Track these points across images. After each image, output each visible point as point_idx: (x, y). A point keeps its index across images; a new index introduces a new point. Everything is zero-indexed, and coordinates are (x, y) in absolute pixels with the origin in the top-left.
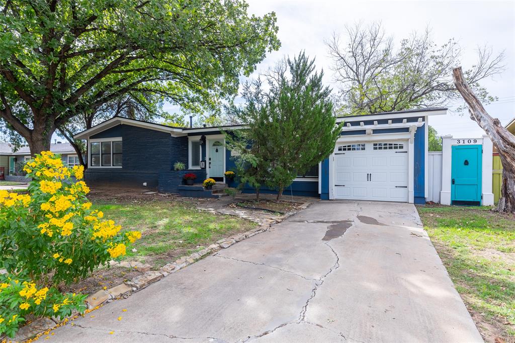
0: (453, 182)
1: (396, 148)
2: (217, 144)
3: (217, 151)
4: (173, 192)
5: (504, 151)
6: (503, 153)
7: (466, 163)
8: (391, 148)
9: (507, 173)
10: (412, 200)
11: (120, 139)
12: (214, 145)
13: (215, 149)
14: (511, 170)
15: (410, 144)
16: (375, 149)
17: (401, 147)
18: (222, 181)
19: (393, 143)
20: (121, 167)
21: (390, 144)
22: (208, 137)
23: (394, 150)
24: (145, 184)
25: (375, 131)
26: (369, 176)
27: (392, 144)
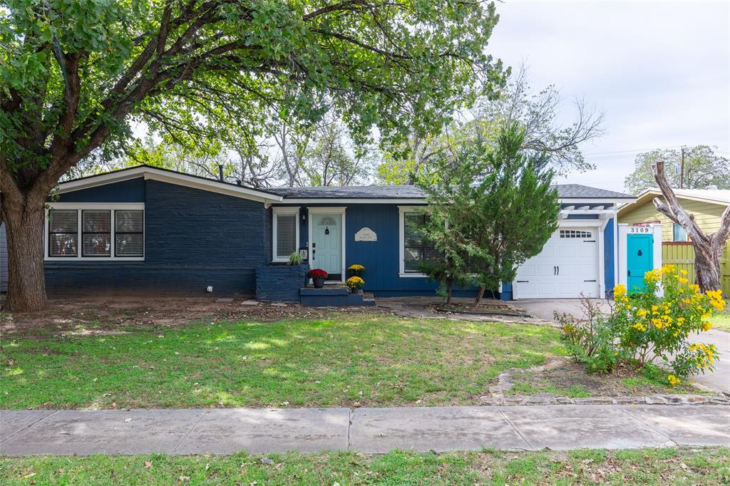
0: (629, 273)
1: (584, 236)
2: (328, 220)
3: (327, 232)
4: (286, 300)
5: (701, 245)
6: (700, 247)
7: (640, 253)
8: (578, 236)
9: (700, 265)
10: (603, 295)
11: (140, 206)
12: (323, 223)
13: (324, 231)
14: (705, 262)
15: (600, 233)
16: (562, 236)
17: (589, 236)
18: (340, 280)
19: (581, 231)
20: (143, 259)
21: (578, 232)
22: (311, 210)
23: (582, 239)
24: (210, 289)
25: (570, 217)
26: (556, 269)
27: (579, 232)
